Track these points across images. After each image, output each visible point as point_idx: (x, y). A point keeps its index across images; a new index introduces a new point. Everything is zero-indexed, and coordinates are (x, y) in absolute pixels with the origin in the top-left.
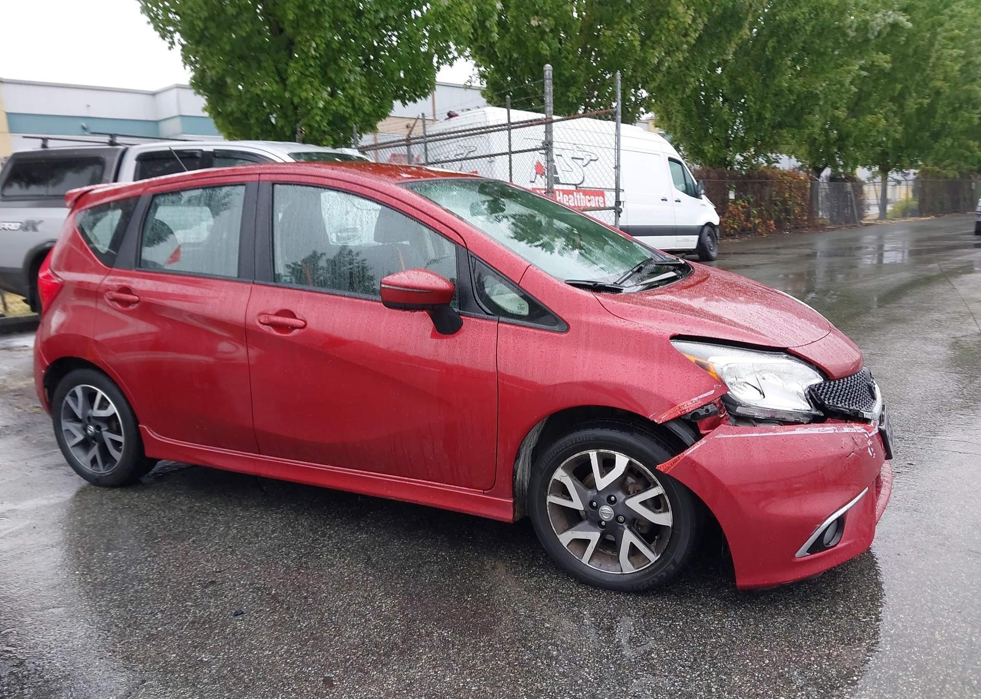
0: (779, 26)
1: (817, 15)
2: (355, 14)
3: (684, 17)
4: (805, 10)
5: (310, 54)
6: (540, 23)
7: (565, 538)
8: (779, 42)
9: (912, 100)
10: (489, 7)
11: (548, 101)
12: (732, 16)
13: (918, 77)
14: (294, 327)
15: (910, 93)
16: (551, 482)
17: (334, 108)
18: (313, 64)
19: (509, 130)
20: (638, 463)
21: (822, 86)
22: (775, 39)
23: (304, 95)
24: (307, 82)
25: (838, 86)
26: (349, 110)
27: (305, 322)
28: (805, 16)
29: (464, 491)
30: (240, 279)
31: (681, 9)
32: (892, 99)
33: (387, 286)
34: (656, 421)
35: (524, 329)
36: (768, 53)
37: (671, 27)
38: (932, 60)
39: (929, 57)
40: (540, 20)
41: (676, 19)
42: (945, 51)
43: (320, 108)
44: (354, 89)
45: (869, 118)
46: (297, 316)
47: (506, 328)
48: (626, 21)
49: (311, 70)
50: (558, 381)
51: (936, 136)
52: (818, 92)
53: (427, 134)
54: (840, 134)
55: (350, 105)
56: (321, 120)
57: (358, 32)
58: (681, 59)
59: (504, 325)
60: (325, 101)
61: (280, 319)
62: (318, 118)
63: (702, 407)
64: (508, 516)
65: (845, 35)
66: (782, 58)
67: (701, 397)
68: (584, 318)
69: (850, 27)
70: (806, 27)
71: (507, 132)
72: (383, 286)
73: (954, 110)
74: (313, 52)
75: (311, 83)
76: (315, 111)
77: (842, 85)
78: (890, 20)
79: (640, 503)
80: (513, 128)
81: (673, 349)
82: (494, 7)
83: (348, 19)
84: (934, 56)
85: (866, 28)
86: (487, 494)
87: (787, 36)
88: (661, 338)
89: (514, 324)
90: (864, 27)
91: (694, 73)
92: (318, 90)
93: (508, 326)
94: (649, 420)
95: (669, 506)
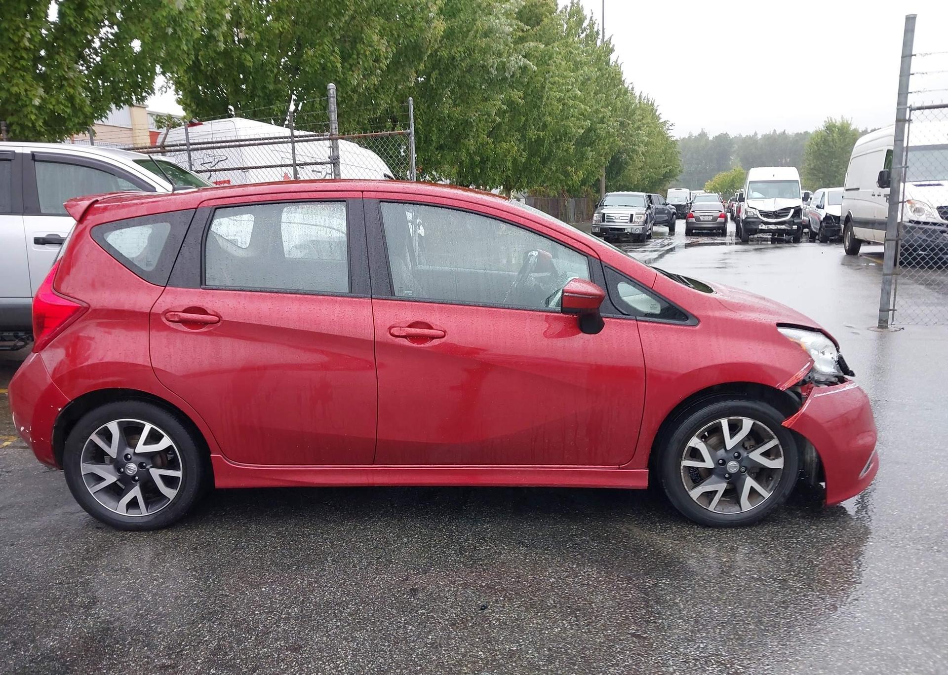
0: (439, 61)
1: (470, 55)
2: (76, 7)
3: (378, 45)
4: (460, 49)
5: (21, 44)
6: (247, 36)
7: (695, 494)
8: (440, 74)
9: (531, 131)
10: (218, 17)
11: (333, 119)
12: (414, 48)
13: (535, 113)
14: (433, 338)
15: (530, 126)
16: (686, 449)
17: (51, 107)
18: (26, 56)
19: (293, 142)
20: (760, 423)
21: (475, 115)
22: (437, 71)
23: (14, 89)
24: (18, 75)
25: (486, 117)
26: (68, 110)
27: (445, 332)
28: (461, 54)
29: (599, 468)
30: (352, 295)
31: (375, 38)
32: (518, 130)
33: (570, 294)
34: (781, 389)
35: (661, 325)
36: (432, 83)
37: (368, 53)
38: (545, 99)
39: (542, 97)
40: (247, 34)
41: (370, 46)
42: (551, 93)
43: (34, 106)
44: (73, 87)
45: (504, 145)
46: (434, 327)
47: (645, 325)
48: (327, 43)
49: (23, 62)
50: (702, 366)
51: (544, 162)
52: (472, 120)
53: (191, 141)
54: (482, 158)
55: (70, 105)
56: (35, 119)
57: (79, 27)
58: (376, 83)
59: (643, 323)
60: (41, 97)
61: (413, 331)
62: (33, 117)
63: (806, 376)
64: (643, 484)
65: (488, 72)
66: (443, 89)
67: (805, 367)
68: (710, 313)
69: (492, 66)
70: (462, 64)
71: (290, 145)
72: (565, 294)
73: (556, 141)
74: (27, 44)
75: (23, 77)
76: (29, 109)
77: (489, 115)
78: (521, 63)
79: (760, 454)
80: (297, 142)
81: (780, 334)
82: (223, 17)
83: (68, 11)
84: (545, 96)
85: (504, 68)
86: (623, 468)
87: (447, 69)
88: (770, 326)
89: (650, 322)
90: (503, 68)
91: (382, 96)
92: (32, 86)
93: (647, 324)
94: (775, 388)
95: (782, 452)
